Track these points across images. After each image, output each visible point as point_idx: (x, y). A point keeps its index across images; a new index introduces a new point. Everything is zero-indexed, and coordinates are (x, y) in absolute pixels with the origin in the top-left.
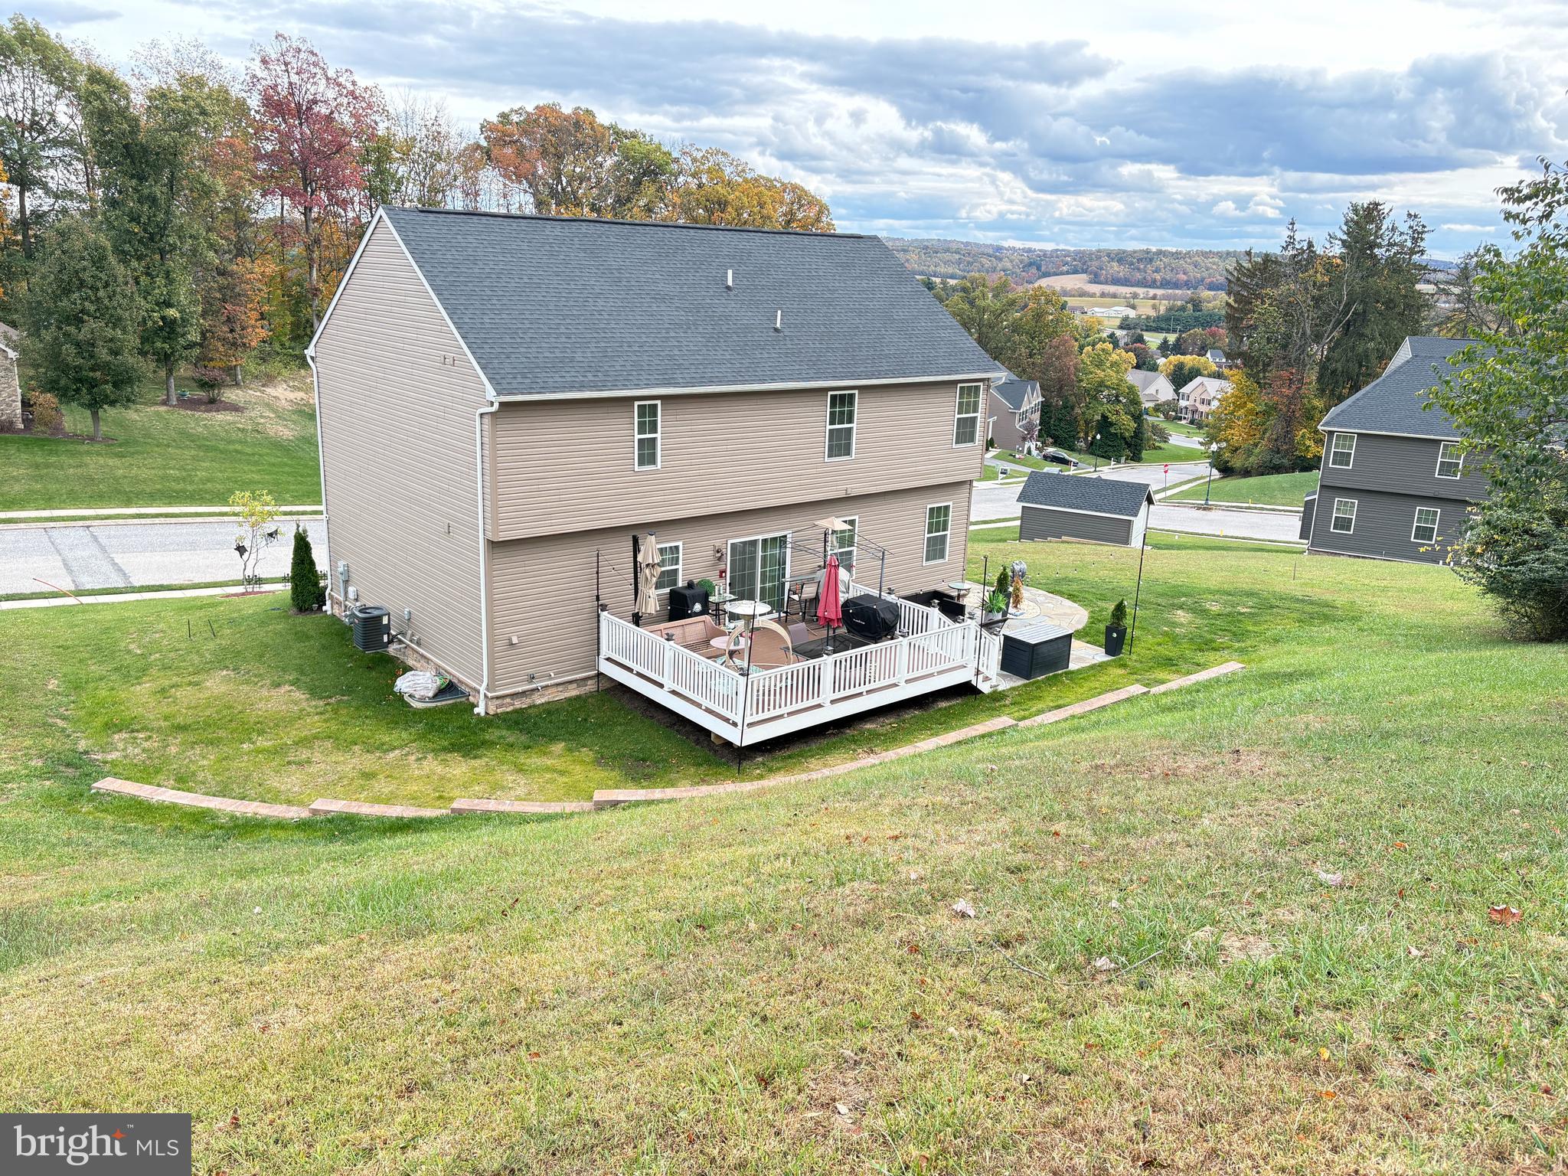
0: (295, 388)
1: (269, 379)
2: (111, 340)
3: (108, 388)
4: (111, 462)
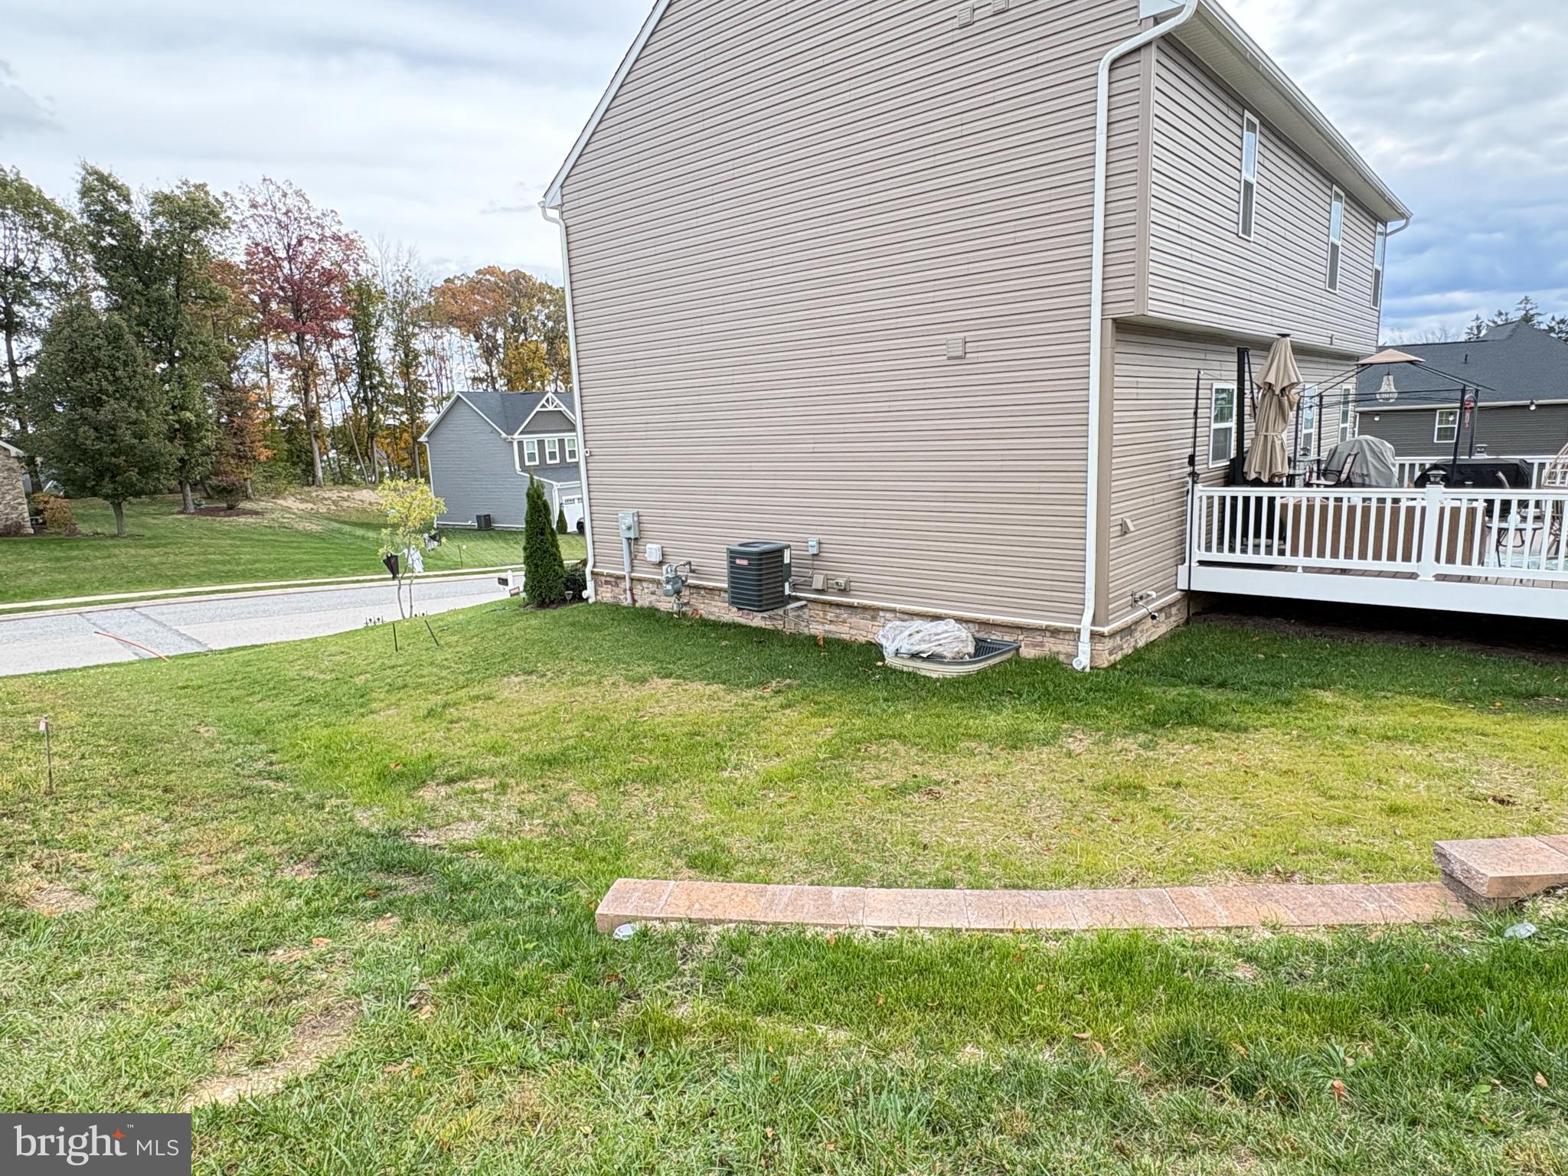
0: (302, 501)
1: (278, 494)
2: (134, 423)
3: (133, 474)
4: (143, 552)
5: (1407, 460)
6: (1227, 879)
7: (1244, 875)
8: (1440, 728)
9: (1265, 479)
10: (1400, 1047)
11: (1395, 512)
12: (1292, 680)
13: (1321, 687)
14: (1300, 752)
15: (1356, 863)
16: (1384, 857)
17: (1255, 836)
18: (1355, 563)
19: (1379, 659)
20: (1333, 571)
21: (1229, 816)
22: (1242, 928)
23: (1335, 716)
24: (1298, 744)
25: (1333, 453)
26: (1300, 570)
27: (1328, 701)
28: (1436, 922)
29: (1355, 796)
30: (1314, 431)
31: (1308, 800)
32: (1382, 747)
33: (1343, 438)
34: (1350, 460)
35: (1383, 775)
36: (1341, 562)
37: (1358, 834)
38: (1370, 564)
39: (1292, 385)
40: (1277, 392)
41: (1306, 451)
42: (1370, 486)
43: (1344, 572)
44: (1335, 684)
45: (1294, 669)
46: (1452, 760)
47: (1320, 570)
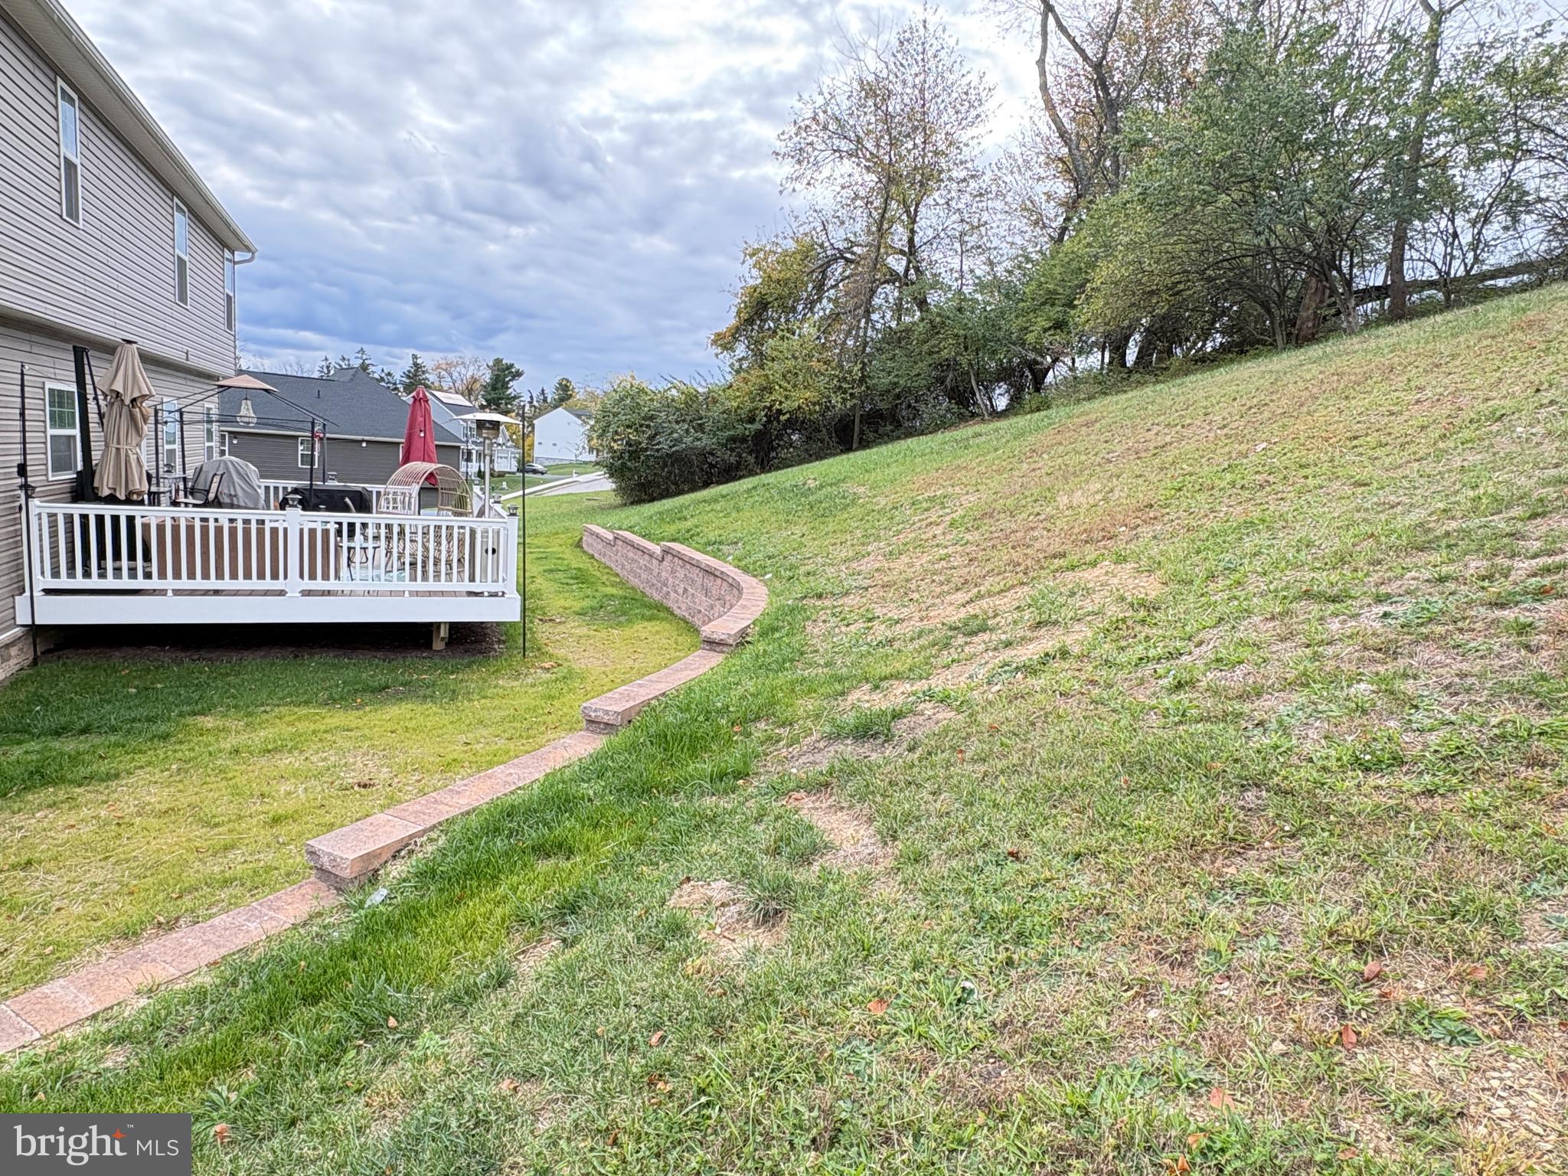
5: (271, 483)
6: (99, 954)
7: (119, 942)
8: (314, 732)
9: (122, 497)
10: (279, 1055)
11: (261, 533)
12: (170, 711)
13: (202, 713)
14: (181, 786)
15: (242, 885)
16: (268, 869)
17: (132, 893)
18: (227, 584)
19: (258, 675)
20: (206, 593)
21: (98, 881)
22: (111, 1008)
23: (217, 740)
24: (178, 778)
25: (199, 471)
26: (170, 593)
27: (210, 725)
28: (311, 917)
29: (240, 817)
30: (177, 446)
31: (191, 836)
32: (263, 761)
33: (210, 457)
34: (216, 479)
35: (265, 789)
36: (213, 583)
37: (243, 854)
38: (241, 584)
39: (144, 397)
40: (127, 402)
41: (170, 468)
42: (239, 507)
43: (217, 592)
44: (215, 707)
45: (171, 699)
46: (325, 759)
47: (192, 593)
